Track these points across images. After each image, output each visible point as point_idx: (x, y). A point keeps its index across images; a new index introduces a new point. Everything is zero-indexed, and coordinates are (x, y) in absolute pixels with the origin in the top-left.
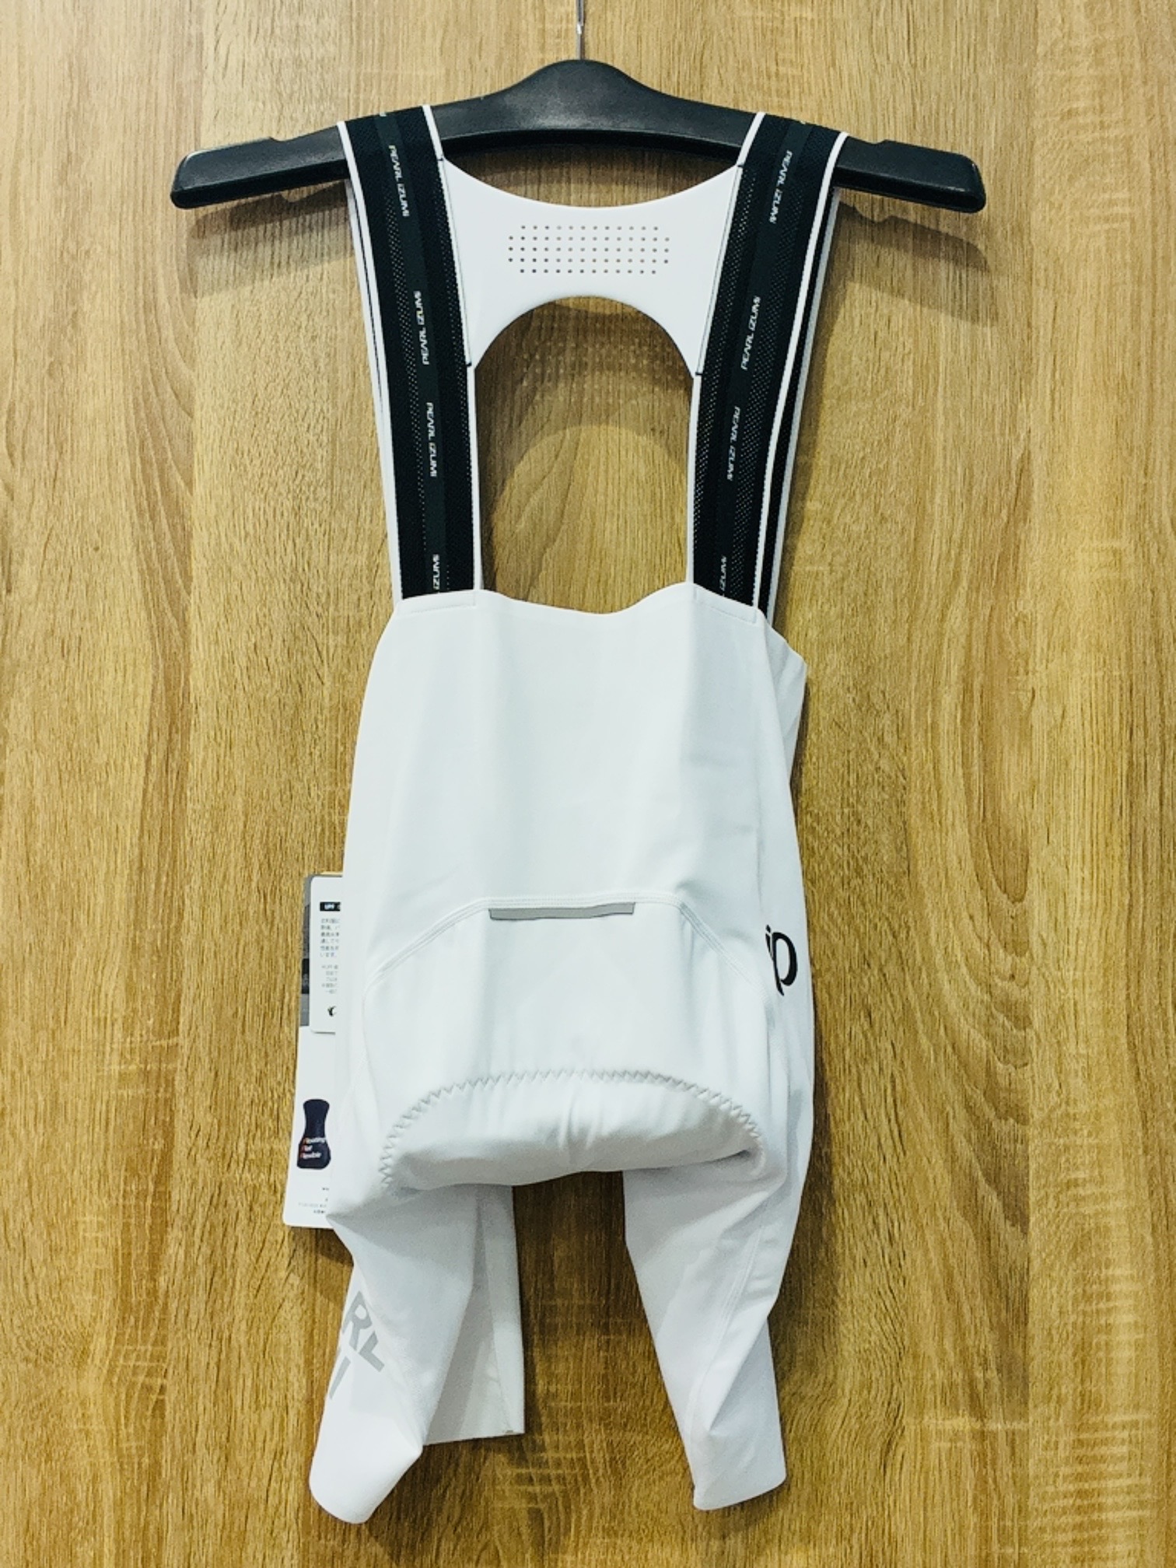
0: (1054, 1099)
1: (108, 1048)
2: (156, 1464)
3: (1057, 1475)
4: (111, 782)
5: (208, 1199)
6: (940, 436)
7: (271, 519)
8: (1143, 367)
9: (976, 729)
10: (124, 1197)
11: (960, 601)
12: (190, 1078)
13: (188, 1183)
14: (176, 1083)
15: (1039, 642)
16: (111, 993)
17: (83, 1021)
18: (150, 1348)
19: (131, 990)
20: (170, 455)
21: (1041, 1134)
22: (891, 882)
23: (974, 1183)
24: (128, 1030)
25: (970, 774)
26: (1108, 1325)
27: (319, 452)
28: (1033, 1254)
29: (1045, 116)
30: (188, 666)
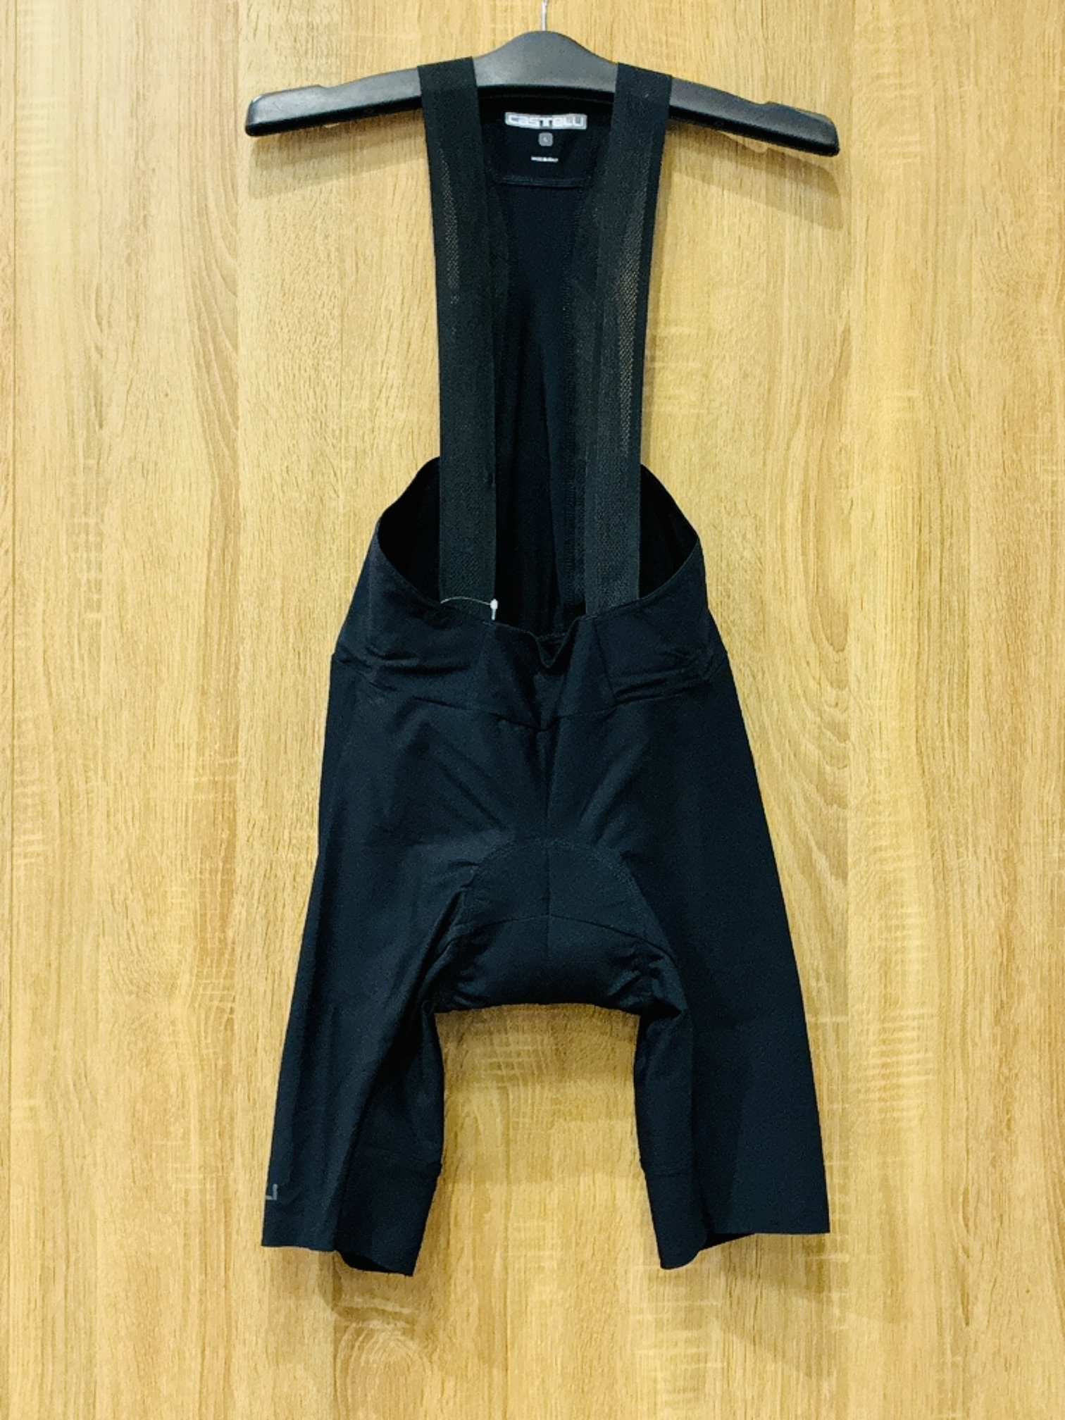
0: (865, 790)
1: (186, 765)
2: (228, 1065)
3: (868, 1053)
4: (182, 570)
5: (262, 873)
6: (786, 314)
7: (297, 374)
8: (930, 264)
9: (811, 528)
10: (201, 873)
11: (800, 434)
12: (248, 787)
13: (248, 861)
14: (238, 790)
15: (856, 465)
16: (186, 727)
17: (167, 747)
18: (222, 980)
19: (202, 724)
20: (220, 325)
21: (856, 815)
22: (752, 638)
23: (809, 849)
24: (200, 752)
25: (807, 561)
26: (903, 947)
27: (332, 322)
28: (850, 899)
29: (860, 78)
30: (238, 483)
